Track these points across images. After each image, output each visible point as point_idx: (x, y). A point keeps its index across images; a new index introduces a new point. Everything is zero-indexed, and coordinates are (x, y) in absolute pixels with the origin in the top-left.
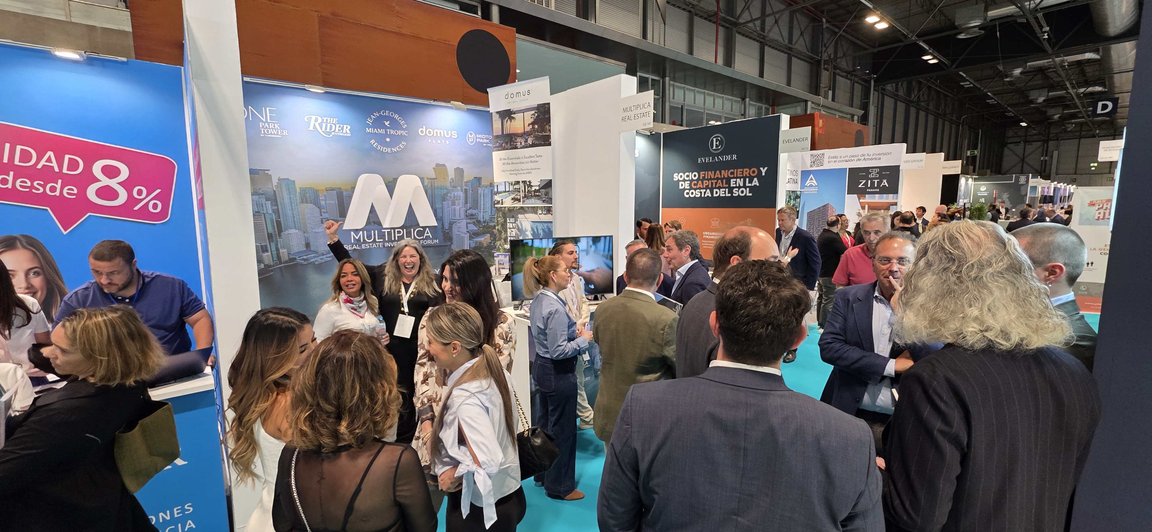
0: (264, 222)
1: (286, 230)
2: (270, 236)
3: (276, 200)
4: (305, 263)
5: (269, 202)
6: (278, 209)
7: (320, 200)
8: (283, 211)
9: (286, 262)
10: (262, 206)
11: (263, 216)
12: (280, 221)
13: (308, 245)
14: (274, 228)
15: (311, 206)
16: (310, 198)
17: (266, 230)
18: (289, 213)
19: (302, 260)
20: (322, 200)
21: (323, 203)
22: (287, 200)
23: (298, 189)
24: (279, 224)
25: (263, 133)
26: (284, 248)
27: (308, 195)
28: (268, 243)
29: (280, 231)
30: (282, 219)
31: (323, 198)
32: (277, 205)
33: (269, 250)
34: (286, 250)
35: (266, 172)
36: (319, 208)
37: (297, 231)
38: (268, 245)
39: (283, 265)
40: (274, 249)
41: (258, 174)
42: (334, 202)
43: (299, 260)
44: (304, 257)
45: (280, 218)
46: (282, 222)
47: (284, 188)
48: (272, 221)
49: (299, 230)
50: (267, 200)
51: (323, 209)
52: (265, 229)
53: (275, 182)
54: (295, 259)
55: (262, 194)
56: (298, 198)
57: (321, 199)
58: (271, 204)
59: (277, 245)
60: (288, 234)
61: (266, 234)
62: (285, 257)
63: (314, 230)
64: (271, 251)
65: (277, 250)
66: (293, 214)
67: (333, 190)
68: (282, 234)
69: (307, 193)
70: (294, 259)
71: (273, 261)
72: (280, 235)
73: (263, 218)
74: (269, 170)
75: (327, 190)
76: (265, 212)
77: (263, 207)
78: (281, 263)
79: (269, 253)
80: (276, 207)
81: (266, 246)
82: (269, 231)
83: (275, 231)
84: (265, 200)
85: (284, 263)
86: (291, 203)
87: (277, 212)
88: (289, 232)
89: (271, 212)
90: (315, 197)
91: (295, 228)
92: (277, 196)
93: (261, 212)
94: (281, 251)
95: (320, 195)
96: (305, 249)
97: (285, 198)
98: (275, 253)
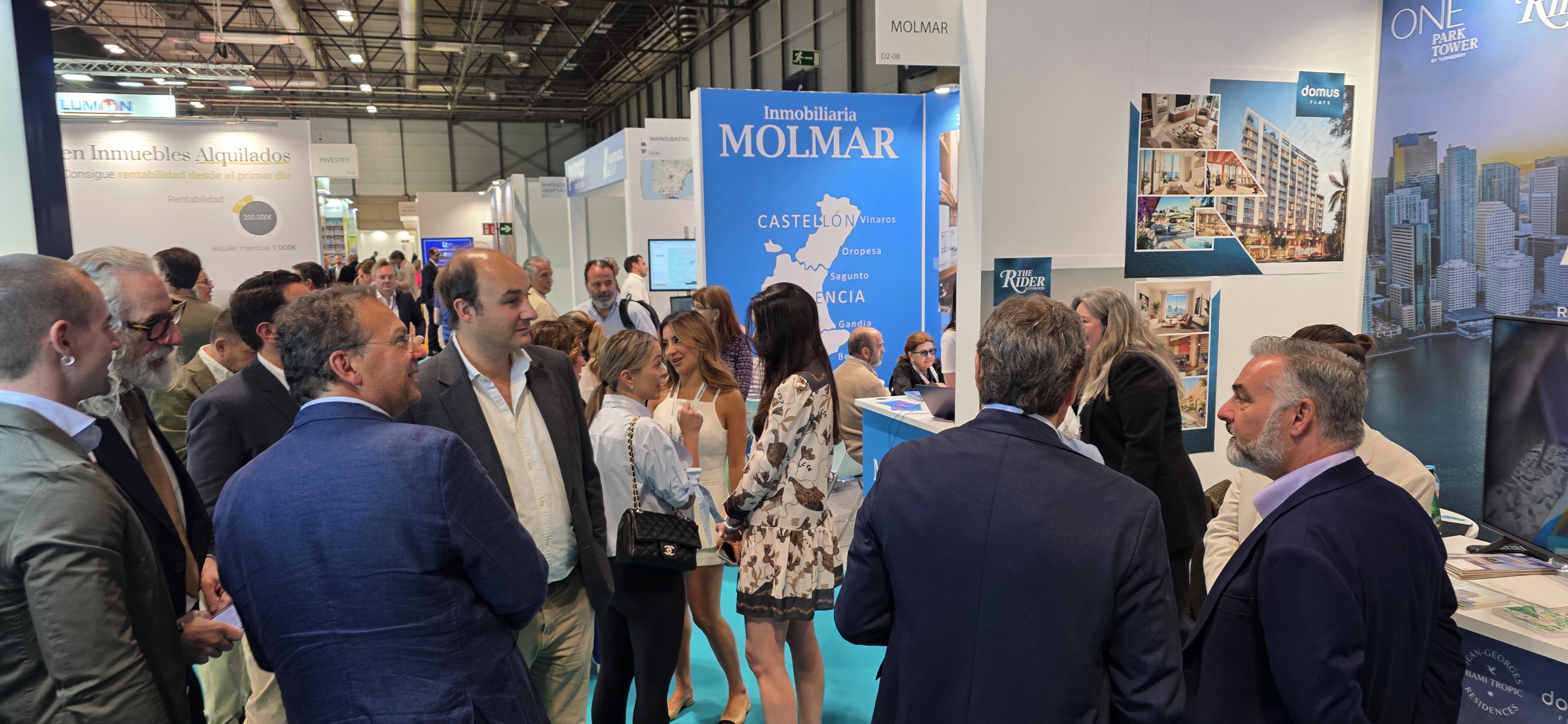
0: (1412, 242)
1: (1445, 260)
2: (1418, 271)
3: (1437, 196)
4: (1470, 337)
5: (1426, 201)
6: (1438, 215)
7: (1519, 190)
8: (1445, 220)
9: (1438, 329)
10: (1415, 208)
11: (1413, 231)
12: (1439, 240)
13: (1480, 297)
14: (1427, 256)
15: (1499, 206)
16: (1500, 186)
17: (1413, 259)
18: (1456, 222)
19: (1465, 329)
20: (1523, 191)
21: (1524, 197)
22: (1456, 196)
23: (1479, 168)
24: (1436, 243)
25: (1435, 55)
26: (1437, 298)
27: (1497, 180)
28: (1413, 286)
29: (1436, 261)
30: (1442, 237)
31: (1527, 185)
32: (1437, 206)
33: (1414, 299)
34: (1439, 303)
35: (1430, 137)
36: (1515, 210)
37: (1466, 263)
38: (1413, 289)
39: (1431, 334)
40: (1421, 299)
41: (1417, 144)
42: (1549, 195)
43: (1460, 329)
44: (1471, 323)
45: (1439, 234)
46: (1442, 243)
47: (1455, 167)
48: (1425, 240)
49: (1469, 261)
50: (1423, 197)
51: (1524, 212)
52: (1413, 256)
53: (1441, 155)
54: (1453, 324)
55: (1418, 185)
56: (1477, 189)
57: (1522, 187)
58: (1429, 204)
59: (1426, 292)
60: (1449, 269)
61: (1413, 266)
62: (1436, 319)
63: (1497, 264)
64: (1416, 303)
65: (1426, 301)
66: (1463, 225)
67: (1551, 163)
68: (1439, 268)
69: (1495, 177)
70: (1449, 326)
71: (1417, 324)
72: (1434, 271)
73: (1412, 234)
74: (1434, 133)
75: (1538, 166)
76: (1417, 221)
77: (1415, 211)
78: (1428, 330)
79: (1413, 307)
80: (1434, 212)
81: (1409, 291)
82: (1418, 260)
83: (1427, 262)
84: (1420, 196)
85: (1433, 331)
86: (1463, 200)
87: (1435, 221)
88: (1451, 266)
89: (1425, 221)
90: (1509, 184)
91: (1463, 257)
92: (1441, 187)
93: (1412, 221)
94: (1432, 304)
95: (1522, 178)
96: (1474, 305)
97: (1453, 192)
98: (1421, 306)
